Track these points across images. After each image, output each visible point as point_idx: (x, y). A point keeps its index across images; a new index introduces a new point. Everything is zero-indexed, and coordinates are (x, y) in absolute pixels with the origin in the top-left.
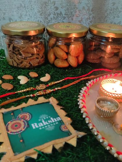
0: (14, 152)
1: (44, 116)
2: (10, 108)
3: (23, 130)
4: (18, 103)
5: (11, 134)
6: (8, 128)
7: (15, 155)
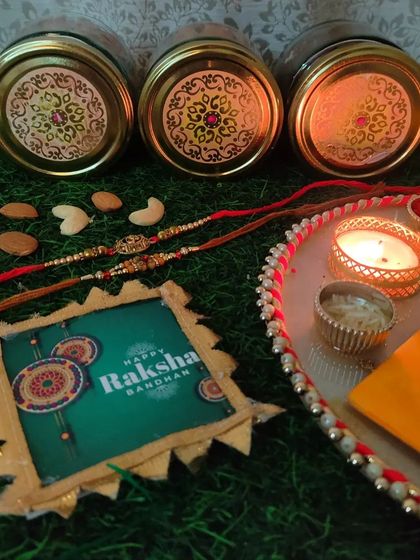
0: (41, 475)
1: (143, 349)
2: (27, 319)
3: (72, 397)
4: (55, 302)
5: (32, 411)
6: (21, 391)
7: (43, 486)
